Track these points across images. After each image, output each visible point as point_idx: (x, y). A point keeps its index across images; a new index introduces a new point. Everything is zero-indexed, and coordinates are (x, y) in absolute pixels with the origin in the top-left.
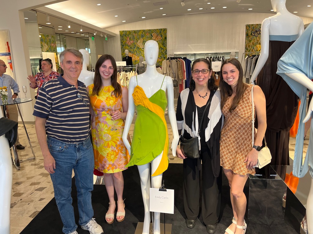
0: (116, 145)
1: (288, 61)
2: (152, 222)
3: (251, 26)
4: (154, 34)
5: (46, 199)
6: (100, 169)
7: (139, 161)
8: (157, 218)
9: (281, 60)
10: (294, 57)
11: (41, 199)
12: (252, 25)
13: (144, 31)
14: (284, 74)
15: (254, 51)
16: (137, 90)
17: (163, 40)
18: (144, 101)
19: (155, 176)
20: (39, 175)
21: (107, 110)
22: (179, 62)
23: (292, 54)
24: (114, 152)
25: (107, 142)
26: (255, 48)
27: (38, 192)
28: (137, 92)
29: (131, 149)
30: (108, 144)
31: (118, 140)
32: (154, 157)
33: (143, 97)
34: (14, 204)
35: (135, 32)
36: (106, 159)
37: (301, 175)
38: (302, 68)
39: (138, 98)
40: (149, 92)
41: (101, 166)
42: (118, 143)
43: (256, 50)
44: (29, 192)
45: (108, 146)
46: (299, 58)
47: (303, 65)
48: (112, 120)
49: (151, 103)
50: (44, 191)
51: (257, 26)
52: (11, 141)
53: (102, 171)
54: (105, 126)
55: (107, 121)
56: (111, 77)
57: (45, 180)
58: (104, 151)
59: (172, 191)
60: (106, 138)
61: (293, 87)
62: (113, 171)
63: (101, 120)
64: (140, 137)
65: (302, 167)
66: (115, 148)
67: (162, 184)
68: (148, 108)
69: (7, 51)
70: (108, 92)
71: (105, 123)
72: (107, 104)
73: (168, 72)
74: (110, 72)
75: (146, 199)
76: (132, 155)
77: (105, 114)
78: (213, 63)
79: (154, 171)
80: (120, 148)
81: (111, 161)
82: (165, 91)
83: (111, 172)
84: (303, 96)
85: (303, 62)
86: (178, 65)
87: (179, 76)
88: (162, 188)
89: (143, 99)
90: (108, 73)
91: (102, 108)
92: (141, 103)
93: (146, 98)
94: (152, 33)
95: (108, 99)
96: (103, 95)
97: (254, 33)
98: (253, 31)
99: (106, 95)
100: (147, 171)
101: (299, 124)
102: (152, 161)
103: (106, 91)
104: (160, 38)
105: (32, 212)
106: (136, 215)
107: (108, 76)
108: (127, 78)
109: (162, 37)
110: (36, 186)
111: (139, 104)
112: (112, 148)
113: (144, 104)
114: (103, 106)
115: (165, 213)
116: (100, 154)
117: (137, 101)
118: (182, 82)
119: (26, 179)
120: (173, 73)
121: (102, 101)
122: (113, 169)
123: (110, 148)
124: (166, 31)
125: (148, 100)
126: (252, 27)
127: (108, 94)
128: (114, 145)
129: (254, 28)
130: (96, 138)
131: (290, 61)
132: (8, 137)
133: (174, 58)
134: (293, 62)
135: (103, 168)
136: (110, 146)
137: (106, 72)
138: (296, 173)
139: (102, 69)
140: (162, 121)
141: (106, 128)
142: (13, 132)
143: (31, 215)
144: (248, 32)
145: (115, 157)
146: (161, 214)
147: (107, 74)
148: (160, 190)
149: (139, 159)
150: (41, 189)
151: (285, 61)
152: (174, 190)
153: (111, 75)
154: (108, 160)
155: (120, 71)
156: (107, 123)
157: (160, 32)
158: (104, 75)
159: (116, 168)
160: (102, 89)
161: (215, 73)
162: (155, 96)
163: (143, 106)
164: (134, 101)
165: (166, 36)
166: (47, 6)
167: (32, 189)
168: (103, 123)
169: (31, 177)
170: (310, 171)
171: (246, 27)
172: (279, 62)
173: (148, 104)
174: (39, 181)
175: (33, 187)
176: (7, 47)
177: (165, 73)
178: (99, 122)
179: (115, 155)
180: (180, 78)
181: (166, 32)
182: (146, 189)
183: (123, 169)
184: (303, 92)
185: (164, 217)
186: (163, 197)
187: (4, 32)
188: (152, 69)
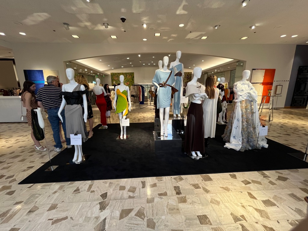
13: (123, 73)
19: (124, 116)
22: (138, 87)
29: (116, 109)
32: (123, 110)
35: (118, 73)
39: (118, 92)
40: (121, 91)
49: (122, 94)
59: (129, 119)
64: (119, 104)
68: (121, 96)
79: (123, 114)
87: (138, 93)
92: (119, 94)
94: (127, 74)
100: (121, 115)
102: (123, 112)
120: (135, 92)
149: (118, 111)
162: (123, 92)
166: (76, 60)
181: (134, 74)
186: (126, 122)
187: (56, 71)
188: (122, 84)
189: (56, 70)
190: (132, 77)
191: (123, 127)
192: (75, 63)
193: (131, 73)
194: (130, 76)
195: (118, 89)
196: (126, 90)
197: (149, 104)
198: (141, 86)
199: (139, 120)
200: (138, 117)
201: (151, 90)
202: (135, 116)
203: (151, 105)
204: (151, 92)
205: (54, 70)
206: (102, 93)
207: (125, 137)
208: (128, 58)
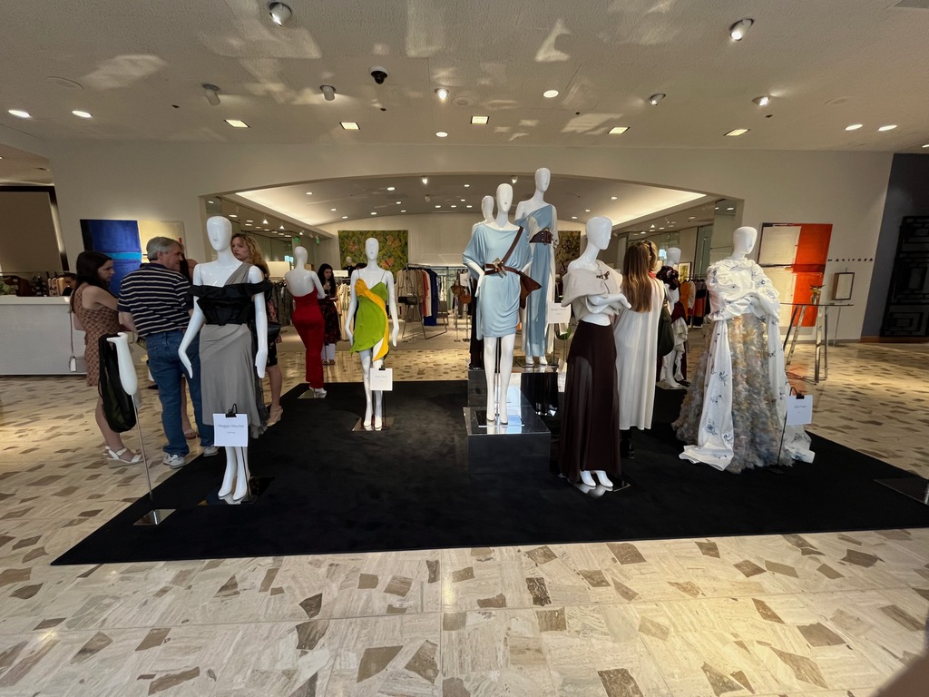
4: (389, 237)
7: (360, 347)
13: (375, 232)
17: (402, 245)
18: (365, 292)
19: (376, 360)
22: (420, 274)
28: (358, 284)
29: (353, 338)
32: (375, 343)
33: (365, 288)
35: (362, 233)
39: (360, 289)
40: (370, 284)
49: (372, 294)
64: (361, 324)
68: (369, 299)
73: (405, 285)
76: (354, 341)
79: (375, 356)
82: (385, 284)
87: (419, 291)
92: (362, 294)
94: (386, 236)
100: (368, 358)
102: (373, 347)
109: (401, 242)
113: (365, 295)
117: (359, 292)
120: (411, 287)
124: (407, 233)
125: (368, 291)
133: (413, 269)
140: (382, 312)
149: (360, 345)
152: (392, 370)
157: (398, 235)
162: (375, 287)
164: (356, 292)
165: (407, 241)
173: (369, 294)
177: (401, 286)
180: (420, 294)
181: (407, 236)
186: (382, 376)
187: (175, 224)
188: (372, 264)
189: (177, 222)
190: (403, 243)
191: (373, 393)
192: (233, 202)
193: (400, 231)
194: (397, 242)
195: (359, 280)
196: (384, 282)
197: (452, 325)
198: (429, 270)
199: (421, 372)
200: (417, 364)
201: (457, 284)
202: (409, 359)
203: (457, 329)
204: (458, 289)
205: (169, 222)
206: (311, 290)
207: (379, 424)
208: (390, 189)
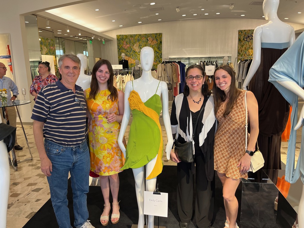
0: (112, 148)
1: (279, 69)
2: (146, 225)
3: (243, 32)
4: (150, 38)
5: (42, 200)
6: (97, 171)
7: (134, 164)
8: (151, 221)
9: (272, 68)
10: (286, 65)
11: (38, 200)
12: (245, 30)
13: (140, 35)
14: (276, 82)
15: (246, 55)
16: (133, 94)
17: (158, 44)
18: (139, 106)
19: (149, 180)
20: (36, 176)
21: (103, 113)
22: (173, 66)
23: (284, 63)
24: (110, 155)
25: (103, 145)
26: (247, 52)
27: (35, 192)
28: (133, 96)
29: (127, 152)
30: (104, 146)
31: (114, 143)
32: (148, 160)
33: (139, 102)
34: (11, 204)
35: (131, 36)
36: (102, 161)
37: (293, 181)
38: (294, 77)
39: (133, 103)
40: (145, 97)
41: (97, 169)
42: (114, 145)
43: (248, 55)
44: (26, 192)
45: (104, 149)
46: (290, 66)
47: (294, 74)
48: (108, 123)
49: (146, 108)
50: (41, 191)
51: (249, 32)
52: (9, 146)
53: (98, 173)
54: (101, 129)
55: (103, 125)
56: (108, 81)
57: (42, 181)
58: (100, 153)
59: (166, 195)
60: (102, 141)
61: (284, 95)
62: (109, 173)
63: (98, 123)
64: (135, 141)
65: (293, 173)
66: (111, 151)
67: (156, 187)
68: (143, 112)
69: (7, 54)
70: (105, 96)
71: (102, 126)
72: (103, 108)
73: (163, 75)
74: (106, 77)
75: (140, 202)
76: (127, 158)
77: (102, 118)
78: (206, 67)
79: (148, 174)
80: (115, 151)
81: (107, 163)
82: (160, 96)
83: (107, 174)
84: (294, 104)
85: (294, 70)
86: (173, 68)
87: (174, 79)
88: (156, 191)
89: (138, 103)
90: (105, 77)
91: (99, 112)
92: (136, 108)
93: (141, 103)
94: (148, 38)
95: (104, 103)
96: (100, 99)
97: (246, 38)
98: (245, 37)
99: (103, 99)
100: (141, 174)
101: (291, 130)
102: (147, 164)
103: (102, 95)
104: (155, 42)
105: (29, 213)
106: (130, 217)
107: (104, 80)
108: (123, 81)
109: (157, 41)
110: (33, 187)
111: (135, 108)
112: (107, 150)
113: (139, 109)
114: (100, 110)
115: (158, 217)
116: (96, 156)
117: (132, 105)
118: (177, 85)
119: (24, 179)
120: (168, 76)
121: (99, 105)
122: (108, 172)
123: (106, 151)
124: (162, 35)
125: (143, 104)
126: (245, 32)
127: (104, 98)
128: (110, 147)
129: (246, 34)
130: (92, 141)
131: (282, 70)
132: (6, 142)
133: (169, 62)
134: (285, 70)
135: (99, 170)
136: (106, 149)
137: (102, 76)
138: (288, 178)
139: (98, 74)
140: (157, 125)
141: (103, 131)
142: (12, 137)
143: (28, 216)
144: (240, 37)
145: (111, 159)
146: (155, 217)
147: (103, 79)
148: (154, 193)
149: (133, 162)
150: (37, 190)
151: (277, 69)
152: (168, 193)
153: (107, 80)
154: (104, 162)
155: (116, 74)
156: (103, 126)
157: (156, 36)
158: (101, 79)
159: (112, 171)
160: (99, 93)
161: (209, 77)
162: (150, 100)
163: (139, 110)
164: (130, 105)
165: (162, 40)
166: (46, 11)
167: (29, 190)
168: (99, 126)
169: (28, 178)
170: (301, 178)
171: (239, 32)
172: (271, 71)
173: (143, 108)
174: (35, 182)
175: (30, 188)
176: (8, 50)
177: (160, 76)
178: (96, 125)
179: (111, 157)
180: (175, 81)
181: (162, 37)
182: (140, 192)
183: (118, 172)
184: (294, 100)
185: (158, 220)
186: (157, 201)
190: (159, 42)
193: (157, 34)
